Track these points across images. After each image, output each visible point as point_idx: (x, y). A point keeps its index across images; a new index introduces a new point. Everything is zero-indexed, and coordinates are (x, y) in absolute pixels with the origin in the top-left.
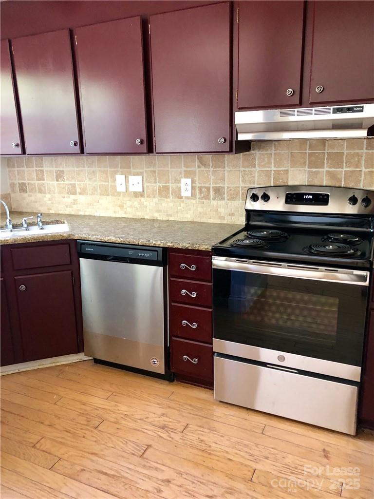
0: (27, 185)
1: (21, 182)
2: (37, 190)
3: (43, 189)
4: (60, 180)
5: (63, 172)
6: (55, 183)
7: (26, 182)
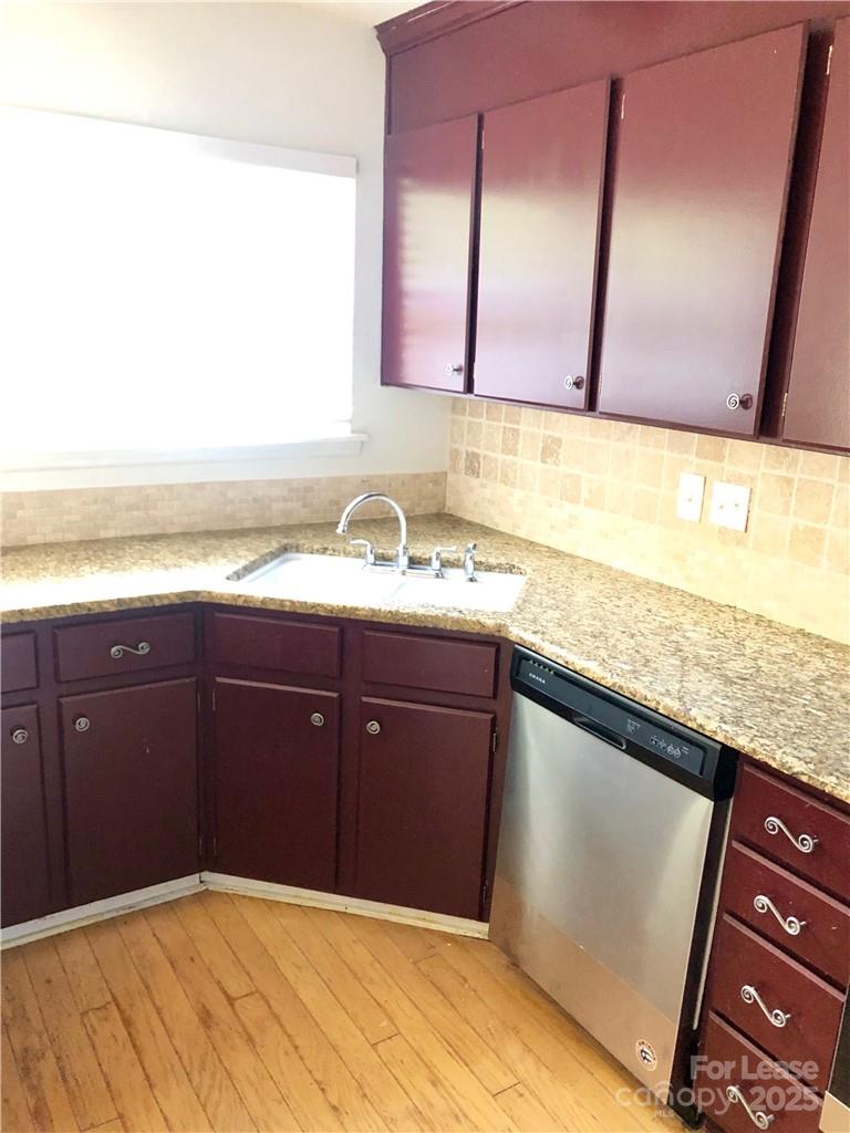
0: (481, 460)
1: (470, 449)
2: (499, 475)
3: (511, 475)
4: (549, 460)
5: (558, 442)
6: (538, 465)
7: (482, 452)
